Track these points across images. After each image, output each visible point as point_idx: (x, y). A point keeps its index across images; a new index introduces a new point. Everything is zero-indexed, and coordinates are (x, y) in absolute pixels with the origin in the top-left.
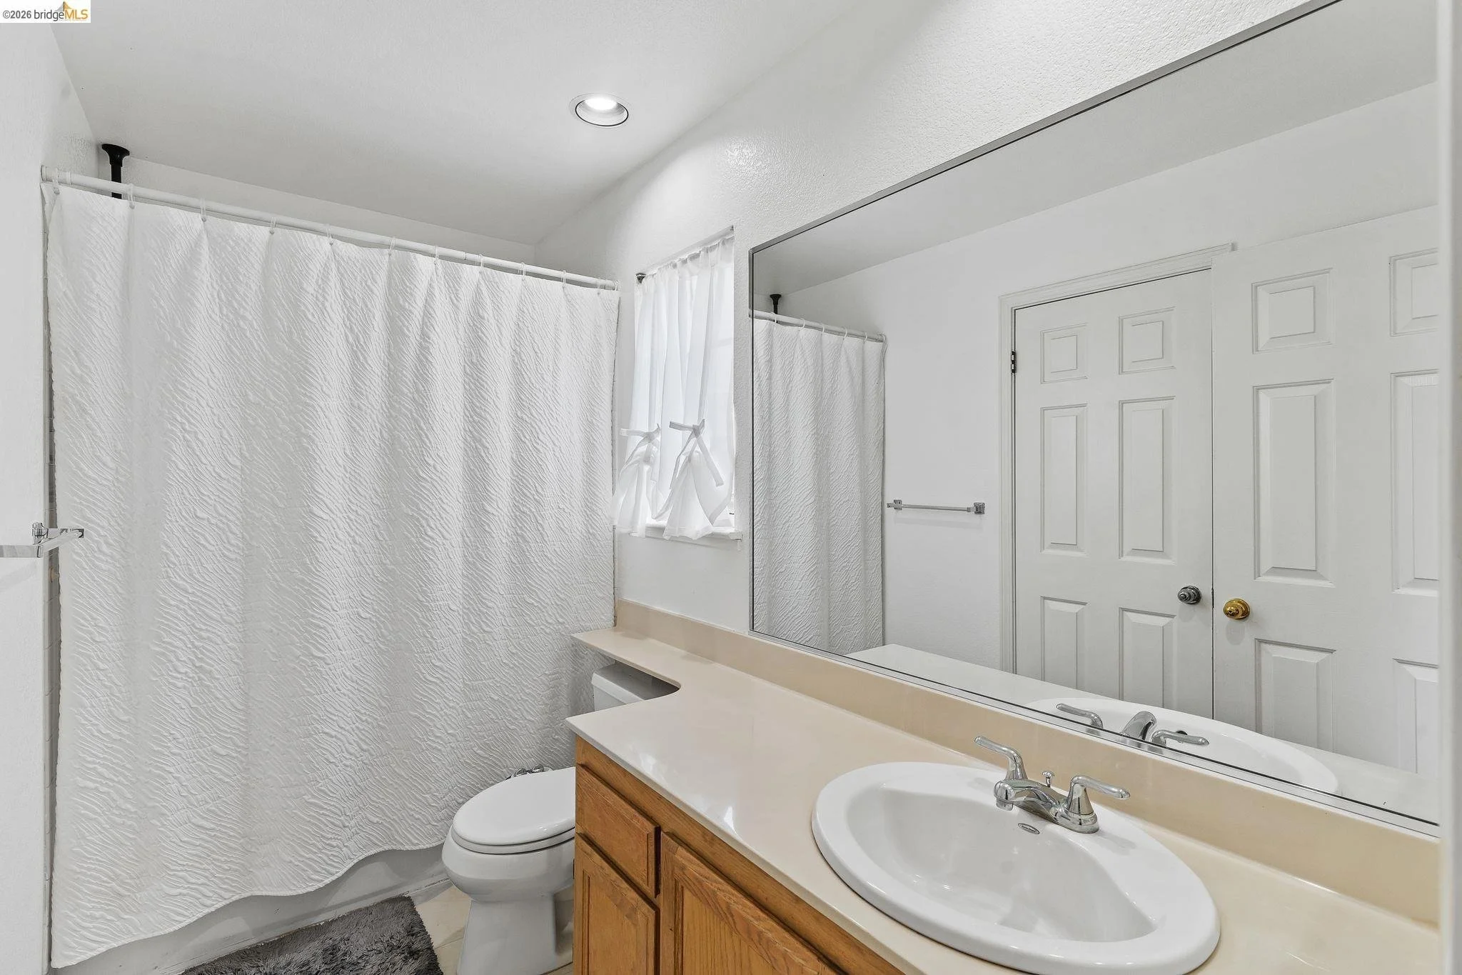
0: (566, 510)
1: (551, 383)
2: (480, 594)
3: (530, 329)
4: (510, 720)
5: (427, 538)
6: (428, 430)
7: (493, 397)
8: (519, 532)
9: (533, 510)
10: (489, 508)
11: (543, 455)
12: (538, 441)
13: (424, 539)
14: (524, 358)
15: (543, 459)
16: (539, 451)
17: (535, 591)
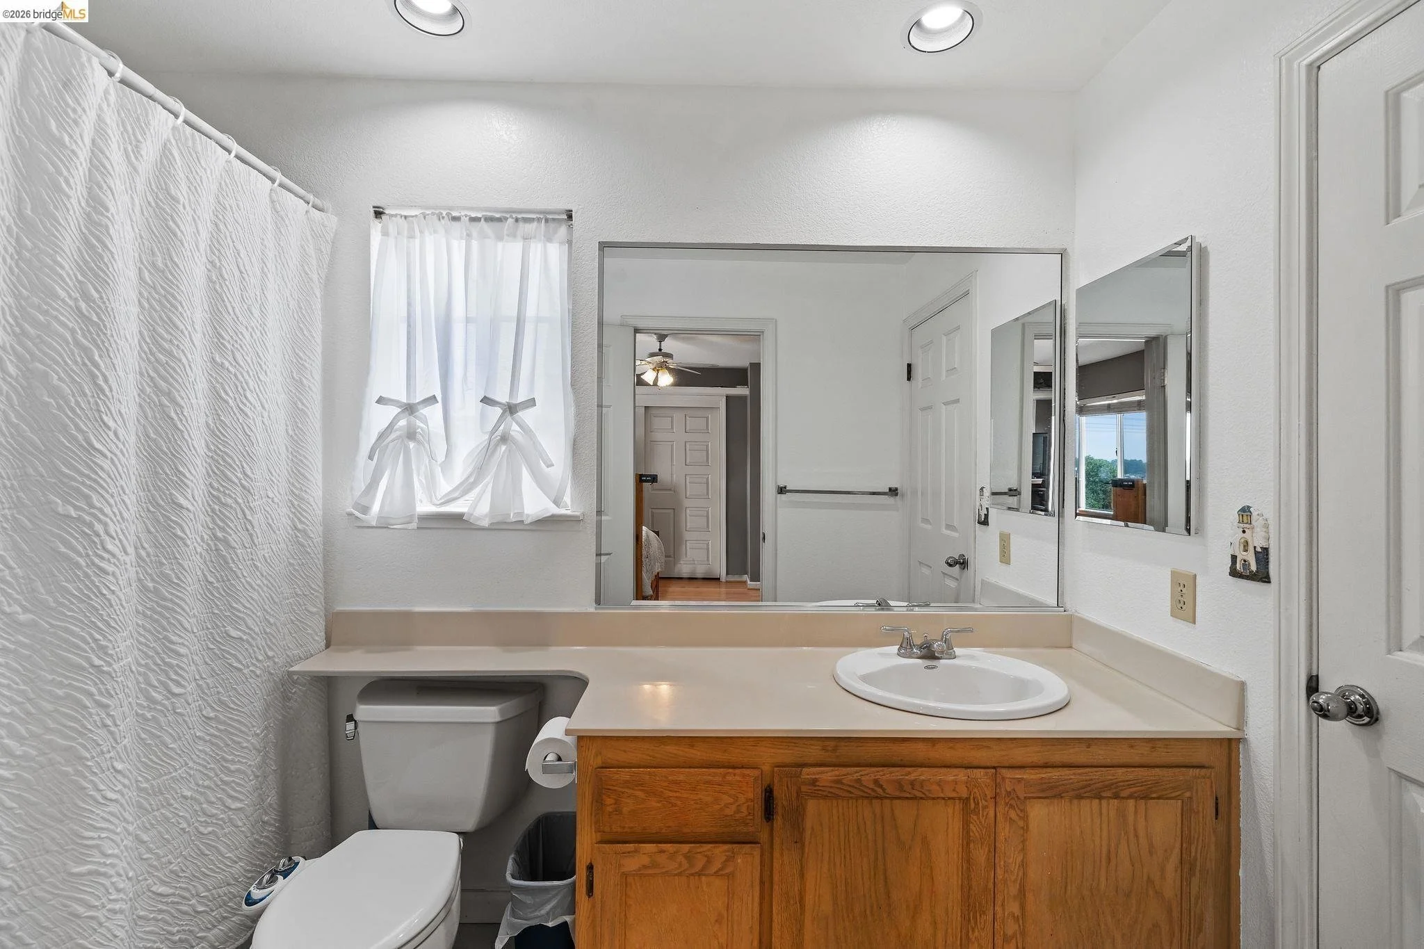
0: (275, 499)
1: (260, 321)
2: (166, 638)
3: (234, 236)
4: (205, 821)
5: (106, 555)
6: (106, 368)
7: (189, 328)
8: (220, 534)
9: (240, 501)
10: (182, 501)
11: (252, 423)
12: (245, 401)
13: (102, 558)
14: (226, 276)
15: (252, 427)
16: (246, 415)
17: (243, 619)
